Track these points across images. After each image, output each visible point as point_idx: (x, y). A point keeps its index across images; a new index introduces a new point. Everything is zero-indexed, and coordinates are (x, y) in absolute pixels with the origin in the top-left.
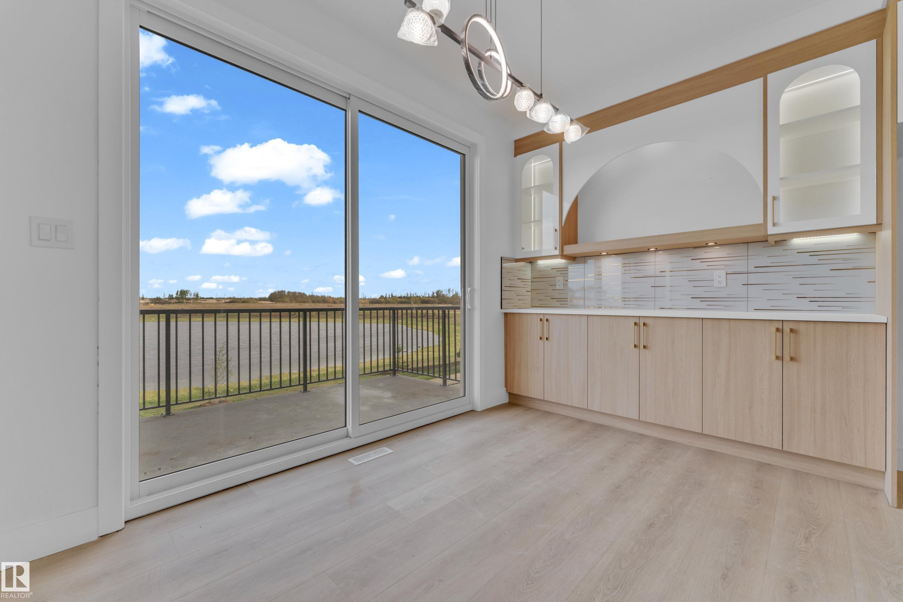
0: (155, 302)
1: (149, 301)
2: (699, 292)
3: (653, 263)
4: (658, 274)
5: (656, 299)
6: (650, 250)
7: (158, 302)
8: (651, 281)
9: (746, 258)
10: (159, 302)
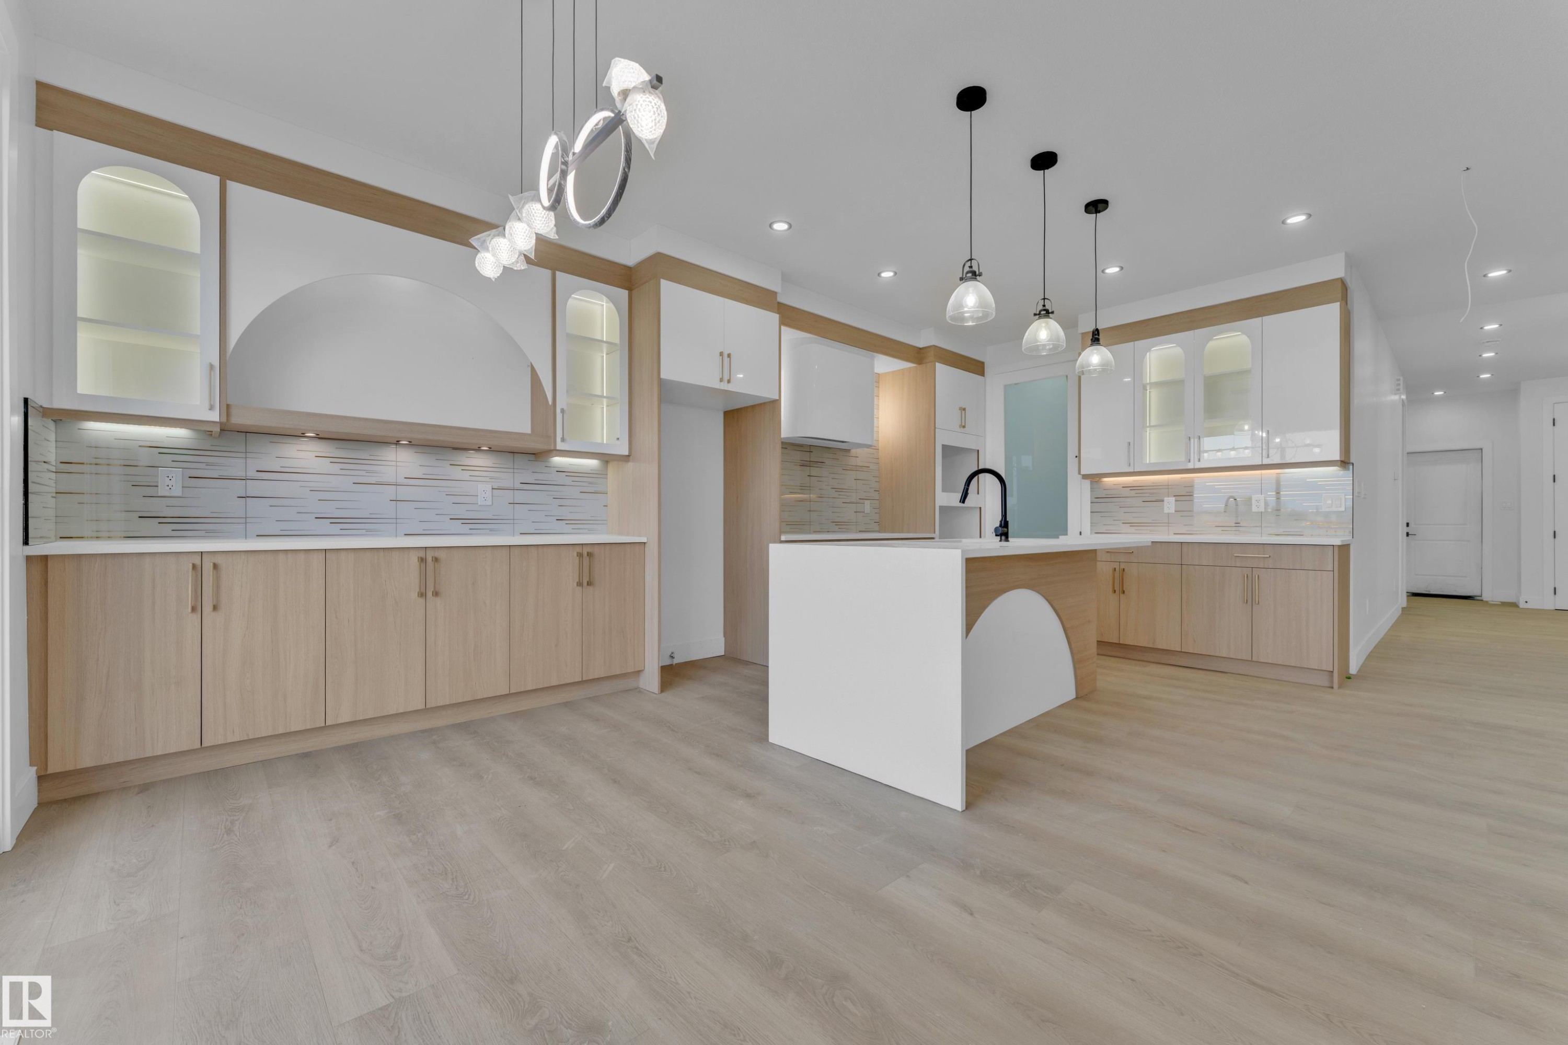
2: (462, 512)
3: (394, 463)
4: (401, 480)
5: (395, 522)
6: (400, 442)
8: (390, 491)
9: (512, 470)
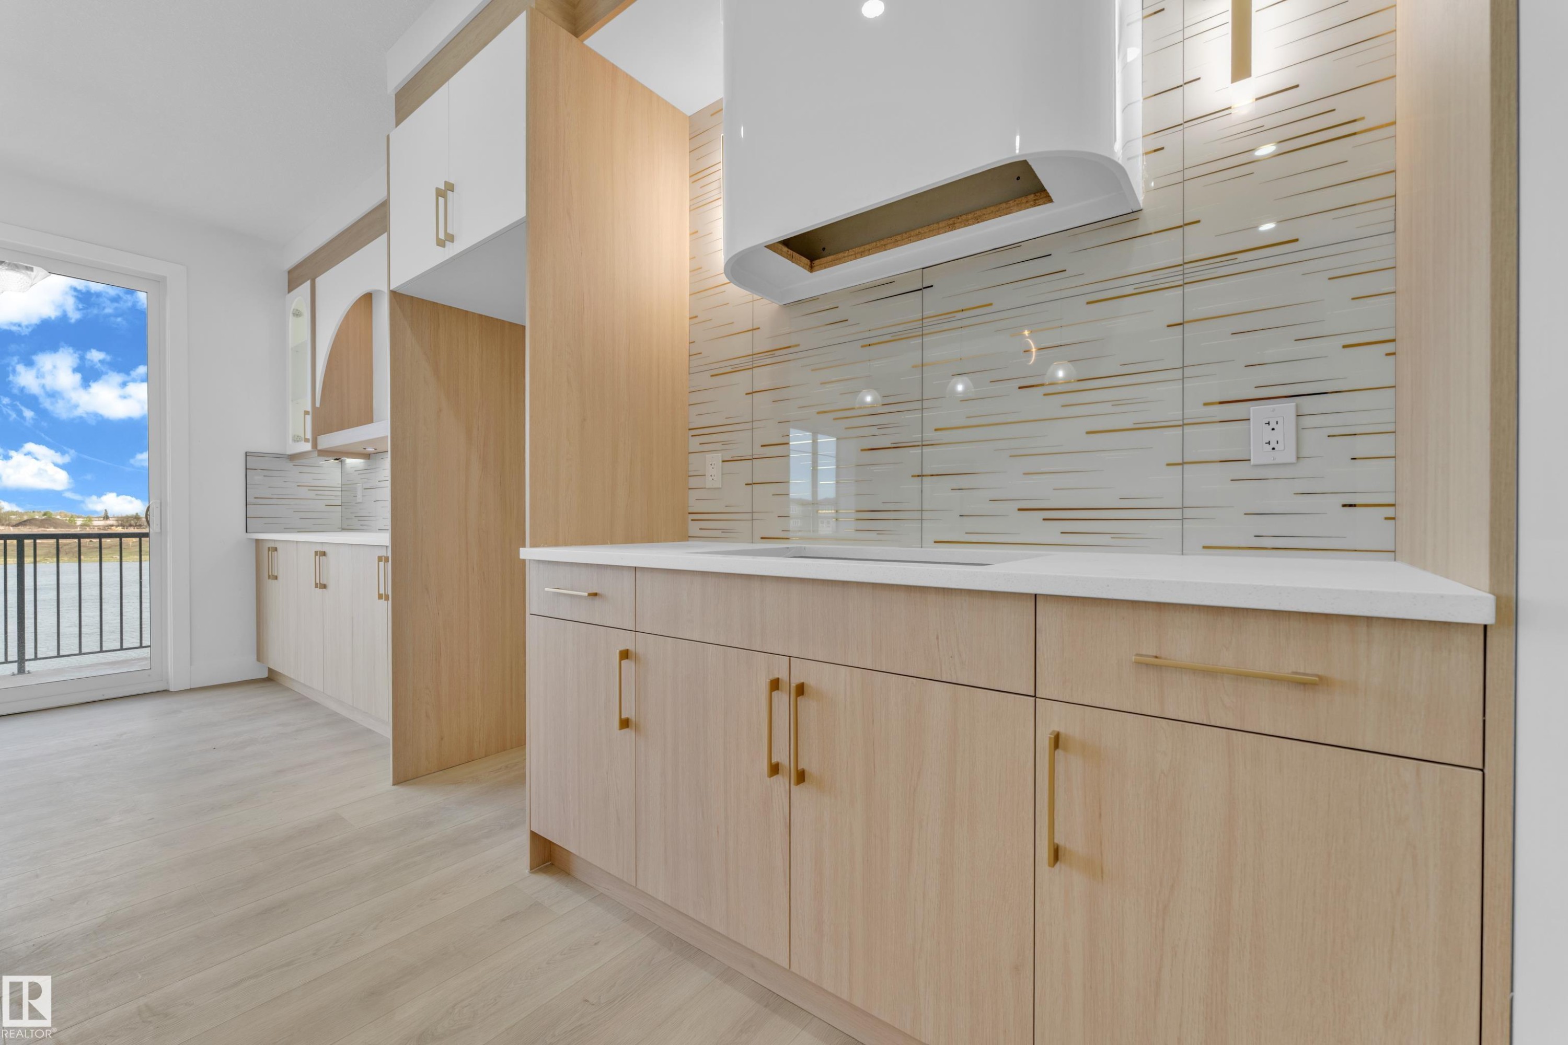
0: (127, 524)
1: (115, 523)
7: (134, 525)
10: (136, 523)
